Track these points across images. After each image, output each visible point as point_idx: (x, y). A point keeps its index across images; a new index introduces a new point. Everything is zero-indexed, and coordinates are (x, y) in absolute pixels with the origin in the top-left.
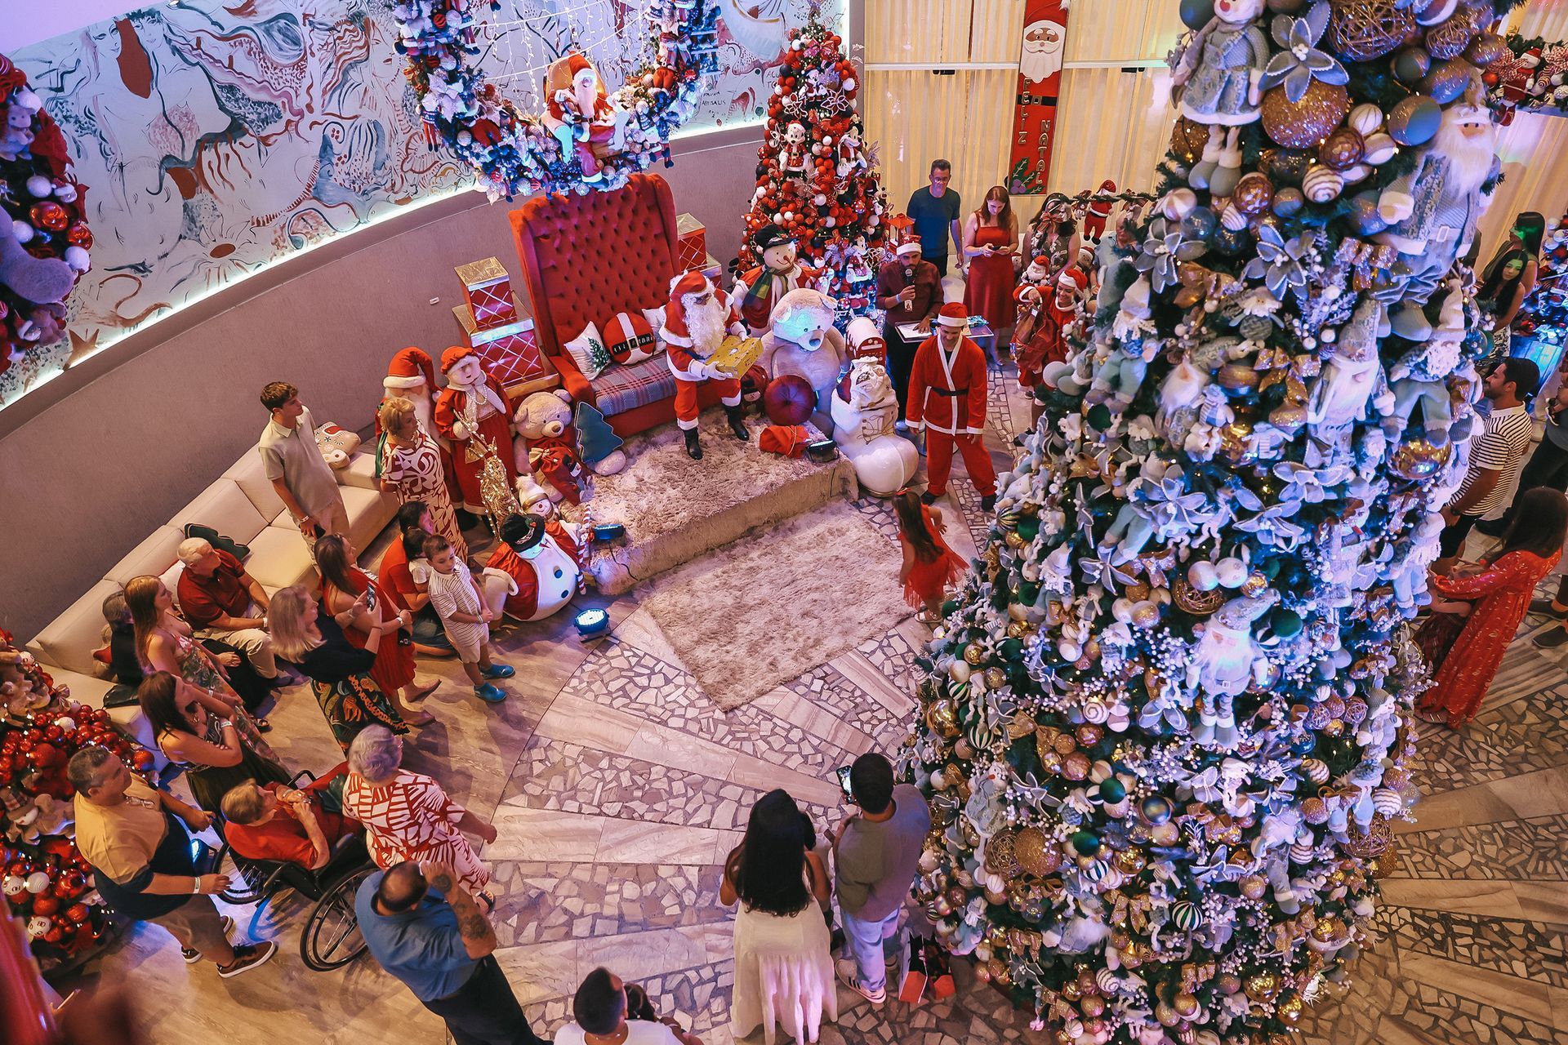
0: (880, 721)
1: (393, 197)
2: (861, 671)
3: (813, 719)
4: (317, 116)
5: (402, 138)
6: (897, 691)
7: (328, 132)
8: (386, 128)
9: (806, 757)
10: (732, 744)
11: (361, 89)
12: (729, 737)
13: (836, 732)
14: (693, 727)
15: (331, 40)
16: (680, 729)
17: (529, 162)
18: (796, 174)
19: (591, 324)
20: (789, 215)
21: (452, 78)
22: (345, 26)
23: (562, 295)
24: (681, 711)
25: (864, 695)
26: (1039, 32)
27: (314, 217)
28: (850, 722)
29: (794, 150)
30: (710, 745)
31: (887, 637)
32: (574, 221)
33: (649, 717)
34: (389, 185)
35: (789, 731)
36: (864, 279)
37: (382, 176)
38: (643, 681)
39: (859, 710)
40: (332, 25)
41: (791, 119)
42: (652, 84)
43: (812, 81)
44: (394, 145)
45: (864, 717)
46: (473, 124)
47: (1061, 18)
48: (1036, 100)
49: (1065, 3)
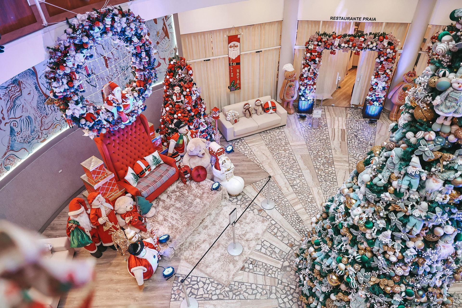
0: (275, 271)
1: (40, 140)
2: (261, 257)
3: (256, 279)
4: (7, 120)
5: (39, 119)
6: (274, 259)
7: (12, 125)
8: (33, 117)
9: (261, 293)
10: (237, 298)
11: (21, 106)
12: (234, 296)
13: (265, 280)
14: (221, 297)
15: (7, 92)
16: (217, 299)
17: (105, 123)
18: (179, 102)
19: (129, 167)
20: (179, 115)
21: (77, 103)
22: (11, 86)
23: (118, 161)
24: (214, 293)
25: (266, 264)
26: (232, 45)
27: (12, 157)
28: (267, 275)
29: (178, 95)
30: (230, 301)
31: (262, 242)
32: (117, 136)
33: (205, 299)
34: (37, 137)
35: (251, 286)
36: (205, 128)
37: (34, 135)
38: (196, 287)
39: (267, 270)
40: (6, 86)
41: (175, 86)
42: (137, 86)
43: (180, 73)
44: (37, 122)
45: (270, 272)
46: (85, 115)
47: (238, 40)
48: (234, 64)
49: (239, 36)
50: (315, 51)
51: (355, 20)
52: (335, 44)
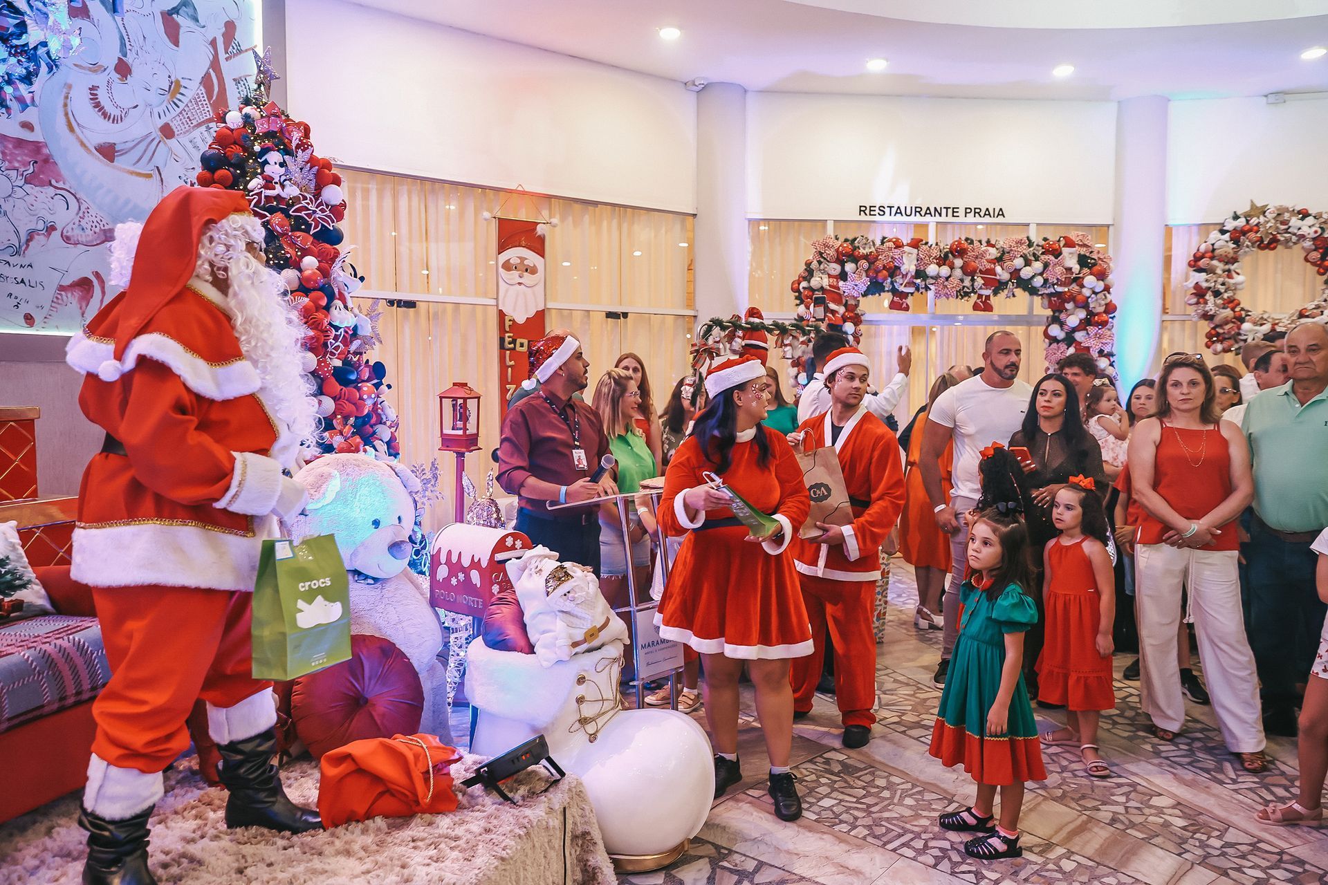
47: (539, 246)
48: (522, 345)
49: (540, 230)
50: (838, 298)
51: (940, 215)
52: (904, 269)
